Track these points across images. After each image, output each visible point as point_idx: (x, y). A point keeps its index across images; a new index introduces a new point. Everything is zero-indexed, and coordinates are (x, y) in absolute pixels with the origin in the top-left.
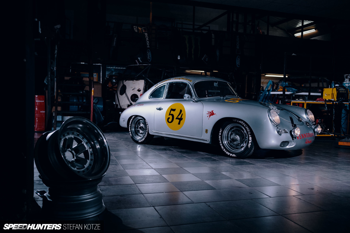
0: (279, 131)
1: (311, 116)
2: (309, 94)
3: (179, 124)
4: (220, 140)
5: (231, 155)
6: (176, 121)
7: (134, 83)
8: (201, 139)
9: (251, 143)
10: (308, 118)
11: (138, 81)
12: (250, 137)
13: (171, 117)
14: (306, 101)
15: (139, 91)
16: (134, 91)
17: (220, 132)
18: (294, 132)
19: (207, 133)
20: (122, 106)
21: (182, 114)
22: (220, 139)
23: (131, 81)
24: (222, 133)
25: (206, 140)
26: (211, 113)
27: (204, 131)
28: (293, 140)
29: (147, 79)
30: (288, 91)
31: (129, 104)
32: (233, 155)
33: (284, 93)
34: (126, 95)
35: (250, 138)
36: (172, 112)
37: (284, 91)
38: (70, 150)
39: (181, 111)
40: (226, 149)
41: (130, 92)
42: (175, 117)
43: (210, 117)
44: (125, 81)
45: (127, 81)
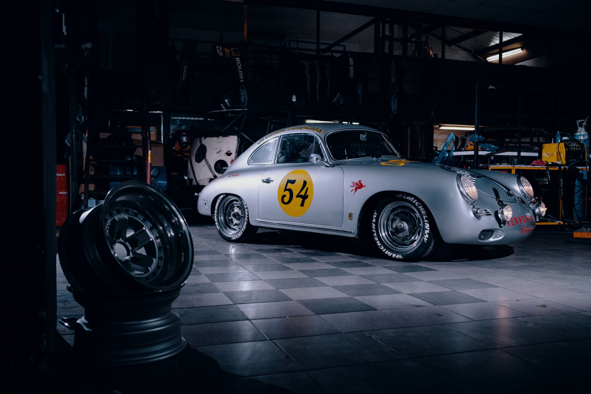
0: (477, 212)
1: (528, 188)
2: (519, 154)
3: (302, 205)
4: (374, 231)
5: (394, 255)
6: (297, 201)
7: (220, 142)
8: (341, 230)
9: (426, 234)
10: (522, 192)
11: (226, 138)
12: (426, 224)
13: (287, 193)
14: (515, 166)
15: (229, 154)
16: (220, 155)
17: (375, 216)
18: (502, 213)
19: (351, 219)
20: (200, 180)
21: (307, 188)
22: (374, 228)
23: (215, 139)
24: (377, 219)
25: (349, 231)
26: (357, 184)
27: (346, 216)
28: (500, 227)
29: (242, 135)
30: (483, 150)
31: (213, 177)
32: (398, 255)
34: (207, 163)
35: (427, 226)
36: (290, 186)
37: (476, 151)
38: (123, 241)
39: (305, 183)
40: (385, 247)
41: (213, 157)
42: (295, 194)
43: (356, 191)
44: (205, 139)
45: (208, 139)
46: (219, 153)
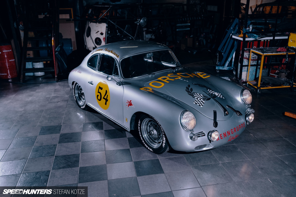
0: (192, 137)
2: (274, 38)
3: (106, 104)
4: (139, 131)
5: (149, 148)
6: (103, 101)
7: (97, 26)
8: (123, 125)
9: (164, 143)
11: (100, 24)
12: (164, 137)
14: (264, 54)
15: (102, 34)
16: (97, 34)
17: (139, 123)
18: (211, 136)
19: (127, 122)
20: (89, 47)
21: (107, 95)
22: (139, 129)
23: (95, 24)
24: (141, 125)
25: (127, 128)
26: (129, 102)
27: (125, 119)
28: (210, 143)
29: (110, 21)
30: (249, 37)
31: (95, 47)
32: (151, 149)
33: (244, 39)
34: (91, 38)
35: (164, 139)
36: (100, 91)
37: (244, 38)
39: (106, 92)
40: (145, 142)
41: (94, 35)
42: (102, 97)
43: (129, 106)
44: (90, 23)
45: (92, 23)
46: (97, 33)
